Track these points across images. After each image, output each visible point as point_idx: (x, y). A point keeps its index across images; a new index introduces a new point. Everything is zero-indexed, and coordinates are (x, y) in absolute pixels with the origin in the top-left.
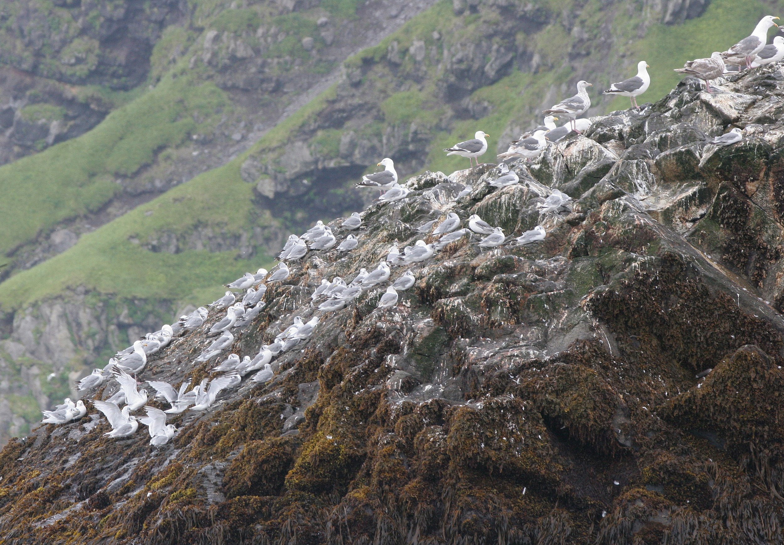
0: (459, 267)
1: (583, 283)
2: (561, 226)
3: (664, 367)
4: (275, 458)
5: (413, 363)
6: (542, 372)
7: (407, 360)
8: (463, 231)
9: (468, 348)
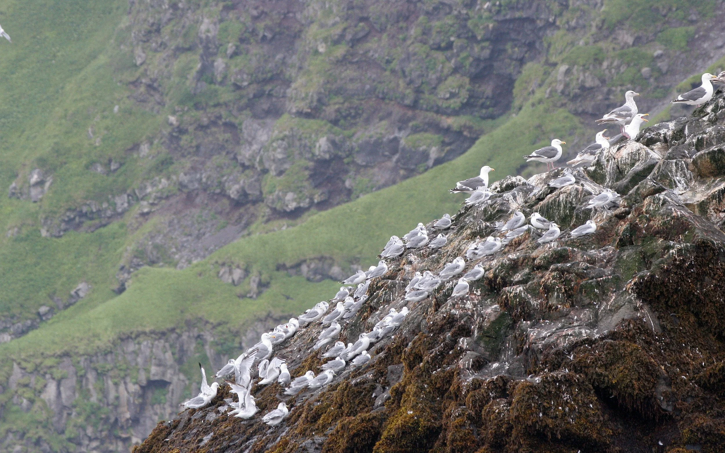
0: (521, 259)
1: (629, 269)
2: (610, 220)
3: (701, 340)
4: (364, 431)
5: (482, 344)
6: (593, 349)
7: (477, 343)
8: (526, 227)
9: (529, 329)
